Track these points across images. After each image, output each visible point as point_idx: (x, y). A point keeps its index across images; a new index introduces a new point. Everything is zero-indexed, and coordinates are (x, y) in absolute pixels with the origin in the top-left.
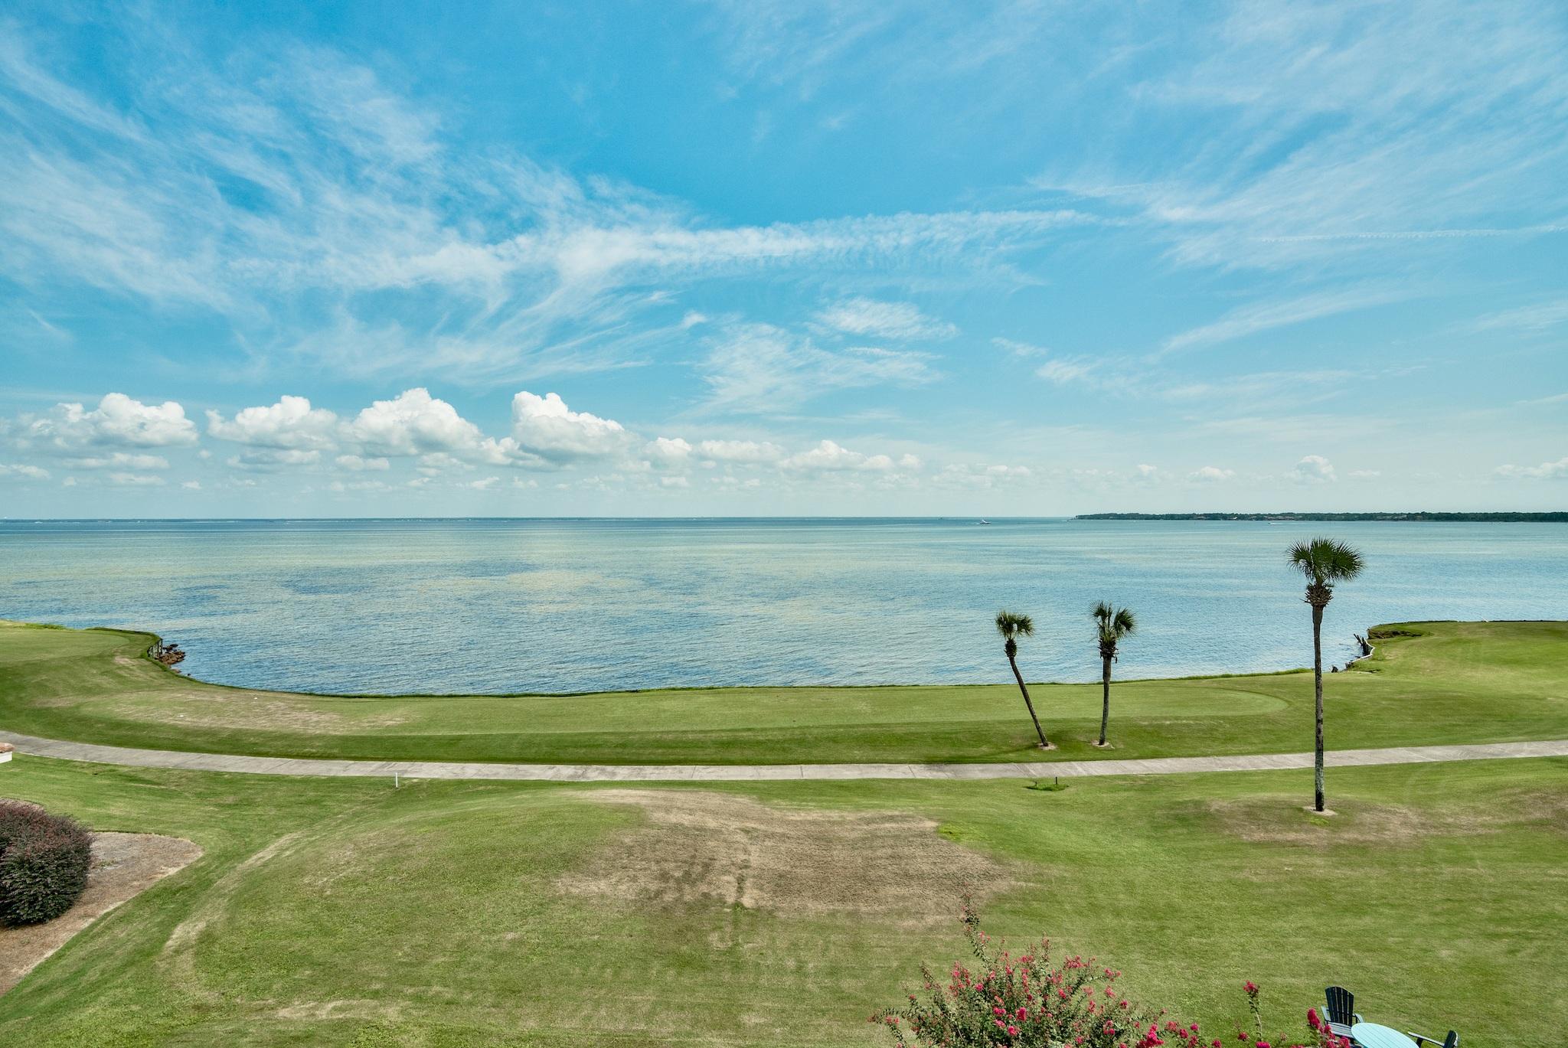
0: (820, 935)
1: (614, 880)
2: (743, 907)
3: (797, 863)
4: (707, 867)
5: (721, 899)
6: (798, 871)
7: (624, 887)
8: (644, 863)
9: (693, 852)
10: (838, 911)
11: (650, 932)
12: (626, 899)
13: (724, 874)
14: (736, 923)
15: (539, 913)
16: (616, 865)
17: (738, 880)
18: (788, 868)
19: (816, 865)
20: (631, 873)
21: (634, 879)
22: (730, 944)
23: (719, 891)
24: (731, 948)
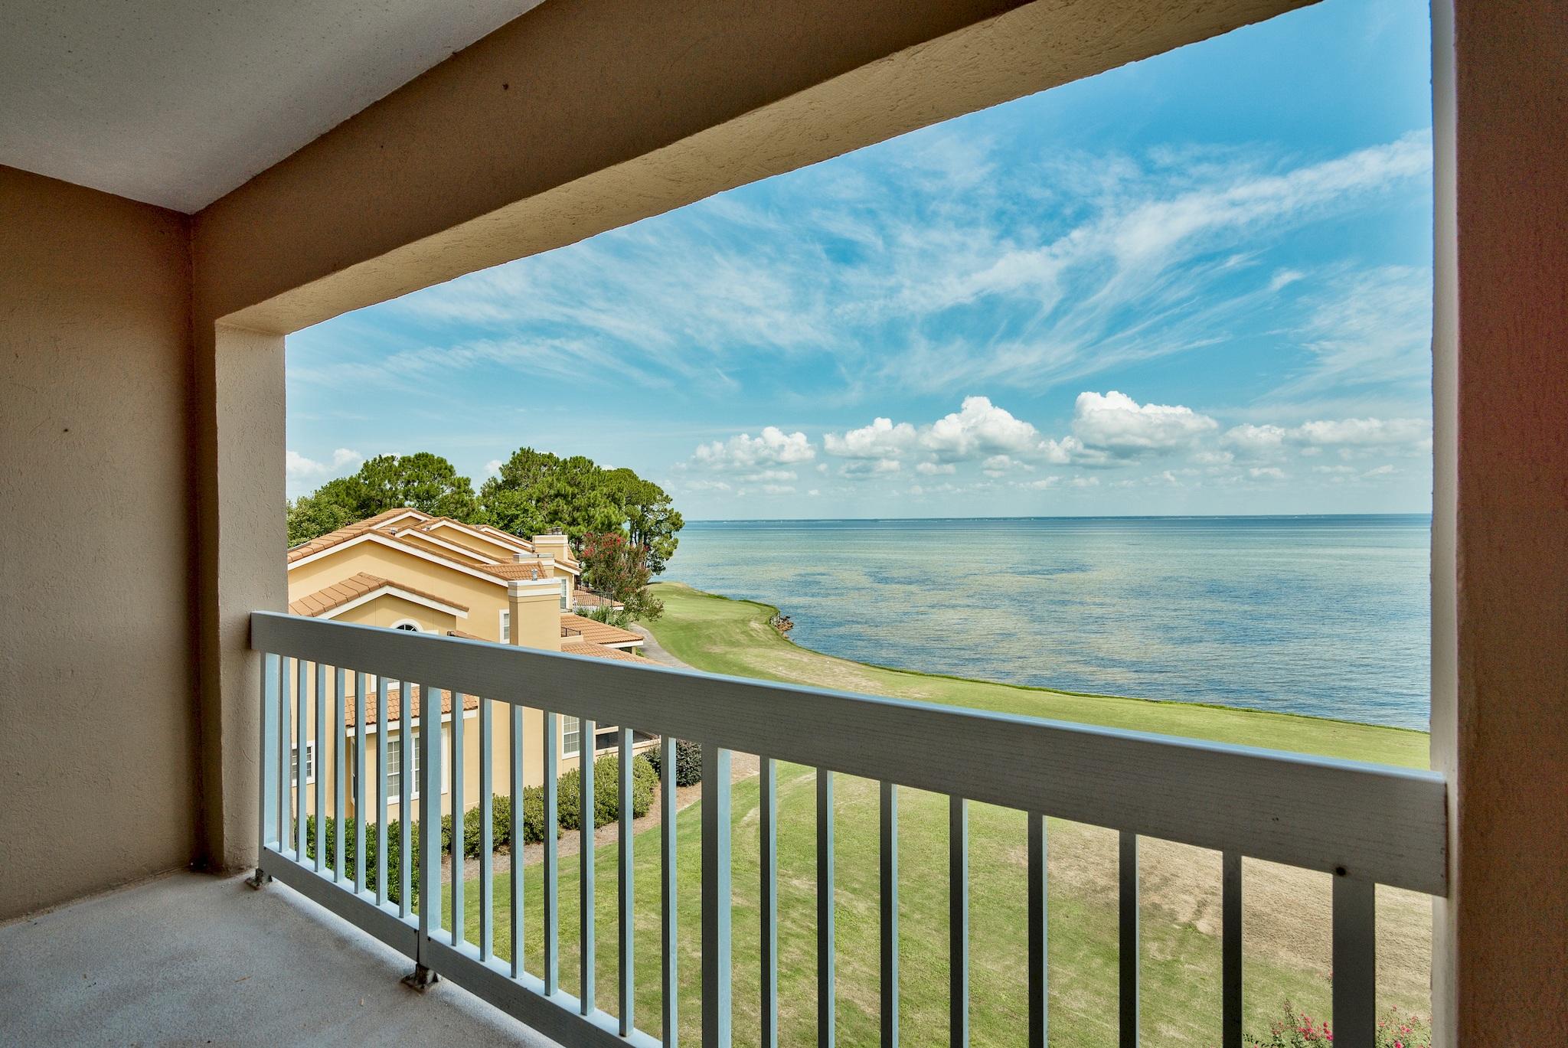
0: (1284, 986)
1: (1063, 865)
2: (1195, 929)
3: (1283, 909)
4: (1166, 881)
5: (1172, 916)
6: (1280, 916)
7: (1072, 874)
8: (1098, 858)
9: (1155, 863)
10: (1317, 971)
11: (1086, 920)
12: (1070, 884)
13: (1184, 892)
14: (1182, 942)
15: (989, 872)
16: (1069, 852)
17: (1198, 903)
18: (1268, 910)
19: (1308, 917)
20: (1083, 863)
21: (1085, 869)
22: (1169, 958)
23: (1172, 907)
24: (1169, 962)
